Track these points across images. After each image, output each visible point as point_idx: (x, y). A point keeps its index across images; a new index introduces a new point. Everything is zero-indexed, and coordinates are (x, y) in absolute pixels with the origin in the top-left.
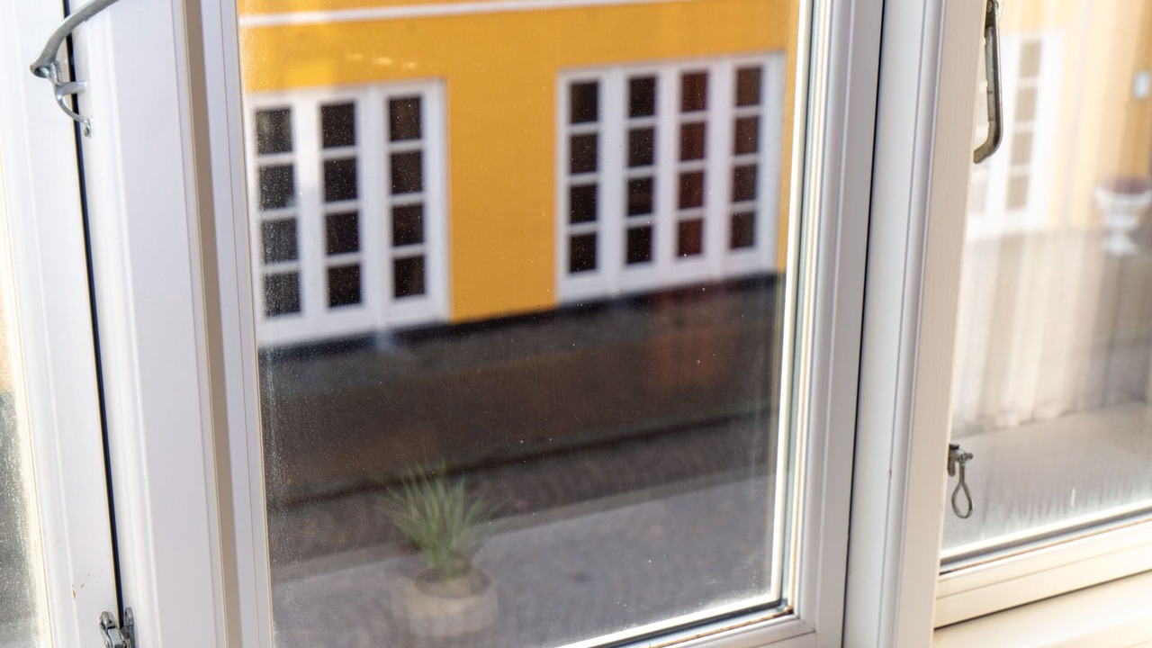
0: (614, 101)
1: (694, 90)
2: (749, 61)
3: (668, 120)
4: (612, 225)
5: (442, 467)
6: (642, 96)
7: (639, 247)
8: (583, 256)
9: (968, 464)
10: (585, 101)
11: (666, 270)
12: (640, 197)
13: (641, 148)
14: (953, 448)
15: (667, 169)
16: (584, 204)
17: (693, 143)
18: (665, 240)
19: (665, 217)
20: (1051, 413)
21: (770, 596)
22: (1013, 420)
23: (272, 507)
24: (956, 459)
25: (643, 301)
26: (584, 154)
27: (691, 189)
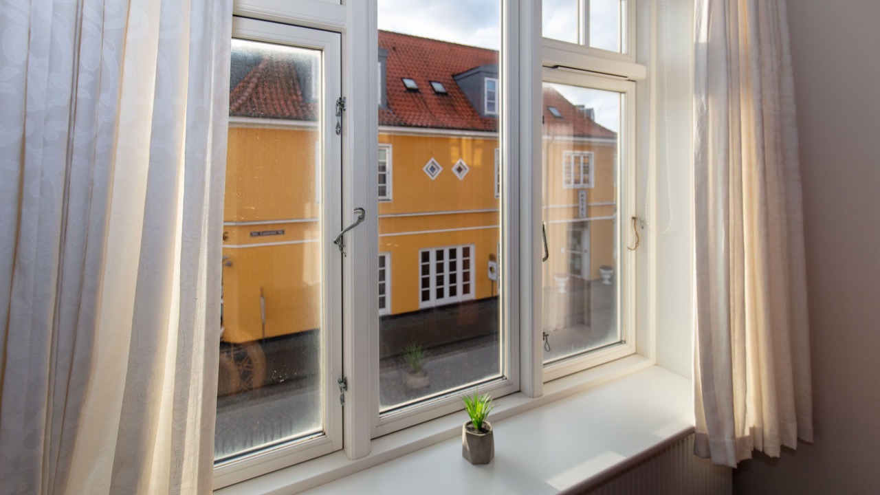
0: (433, 256)
1: (453, 253)
2: (466, 246)
3: (446, 261)
4: (433, 288)
5: (420, 348)
6: (440, 255)
7: (440, 294)
8: (426, 296)
9: (548, 337)
10: (426, 257)
11: (447, 300)
12: (440, 280)
13: (440, 268)
14: (544, 333)
15: (446, 273)
16: (426, 283)
17: (453, 266)
18: (447, 292)
19: (447, 286)
20: (561, 327)
21: (500, 375)
22: (552, 330)
23: (381, 360)
24: (545, 335)
25: (442, 308)
26: (426, 270)
27: (453, 279)
